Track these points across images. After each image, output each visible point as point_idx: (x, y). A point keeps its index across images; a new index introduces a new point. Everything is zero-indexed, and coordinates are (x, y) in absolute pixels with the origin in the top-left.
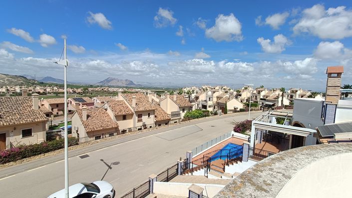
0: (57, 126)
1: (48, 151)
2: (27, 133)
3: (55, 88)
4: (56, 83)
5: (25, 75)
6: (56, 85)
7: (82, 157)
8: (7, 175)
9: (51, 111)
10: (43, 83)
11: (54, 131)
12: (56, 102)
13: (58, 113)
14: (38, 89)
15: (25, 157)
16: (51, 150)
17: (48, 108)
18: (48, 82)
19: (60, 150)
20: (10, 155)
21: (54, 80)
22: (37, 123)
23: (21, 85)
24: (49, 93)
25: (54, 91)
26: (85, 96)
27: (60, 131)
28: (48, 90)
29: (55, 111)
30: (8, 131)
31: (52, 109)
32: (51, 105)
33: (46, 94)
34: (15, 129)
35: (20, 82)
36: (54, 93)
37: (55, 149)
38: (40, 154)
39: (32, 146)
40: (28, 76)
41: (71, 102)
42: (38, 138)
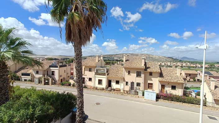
0: (189, 88)
1: (185, 102)
2: (174, 88)
3: (188, 64)
4: (189, 60)
5: (172, 57)
6: (189, 62)
7: (210, 118)
8: (165, 106)
9: (185, 77)
10: (181, 61)
11: (188, 90)
12: (189, 73)
13: (190, 80)
14: (179, 64)
15: (173, 100)
16: (187, 102)
17: (184, 76)
18: (185, 60)
19: (192, 104)
20: (166, 96)
21: (188, 59)
22: (179, 84)
23: (171, 62)
24: (184, 66)
25: (188, 66)
26: (212, 70)
27: (192, 92)
28: (184, 65)
29: (188, 78)
30: (166, 84)
31: (186, 77)
32: (186, 74)
33: (182, 67)
34: (169, 84)
35: (170, 60)
36: (188, 67)
37: (189, 103)
38: (180, 102)
39: (176, 96)
40: (174, 57)
41: (200, 74)
42: (179, 92)
